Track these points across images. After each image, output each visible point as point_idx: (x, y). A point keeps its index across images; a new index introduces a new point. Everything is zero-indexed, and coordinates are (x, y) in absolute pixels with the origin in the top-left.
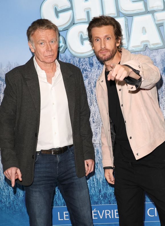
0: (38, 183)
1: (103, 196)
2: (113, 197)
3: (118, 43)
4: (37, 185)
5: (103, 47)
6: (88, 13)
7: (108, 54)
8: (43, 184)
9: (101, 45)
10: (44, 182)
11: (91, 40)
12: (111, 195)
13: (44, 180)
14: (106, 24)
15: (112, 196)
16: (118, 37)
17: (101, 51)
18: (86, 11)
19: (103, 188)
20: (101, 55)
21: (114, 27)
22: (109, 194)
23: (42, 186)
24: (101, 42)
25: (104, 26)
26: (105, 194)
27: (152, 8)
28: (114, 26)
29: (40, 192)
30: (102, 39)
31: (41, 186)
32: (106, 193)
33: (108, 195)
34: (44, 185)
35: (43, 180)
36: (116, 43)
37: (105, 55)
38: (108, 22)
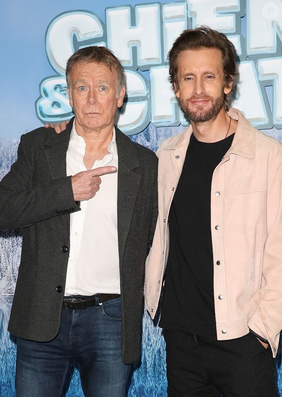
0: (33, 354)
1: (137, 391)
2: (155, 395)
3: (228, 87)
4: (31, 357)
5: (199, 92)
6: (134, 50)
7: (207, 107)
8: (42, 358)
9: (195, 89)
10: (44, 354)
11: (175, 78)
12: (151, 391)
13: (45, 352)
14: (209, 45)
15: (154, 392)
16: (229, 75)
17: (194, 100)
18: (131, 46)
19: (138, 377)
20: (193, 108)
21: (224, 54)
22: (148, 389)
23: (40, 360)
24: (196, 81)
25: (204, 48)
26: (141, 388)
27: (256, 50)
28: (223, 50)
29: (35, 370)
30: (199, 77)
31: (38, 361)
32: (143, 387)
33: (147, 391)
34: (43, 360)
35: (43, 352)
36: (224, 86)
37: (201, 108)
38: (213, 41)
